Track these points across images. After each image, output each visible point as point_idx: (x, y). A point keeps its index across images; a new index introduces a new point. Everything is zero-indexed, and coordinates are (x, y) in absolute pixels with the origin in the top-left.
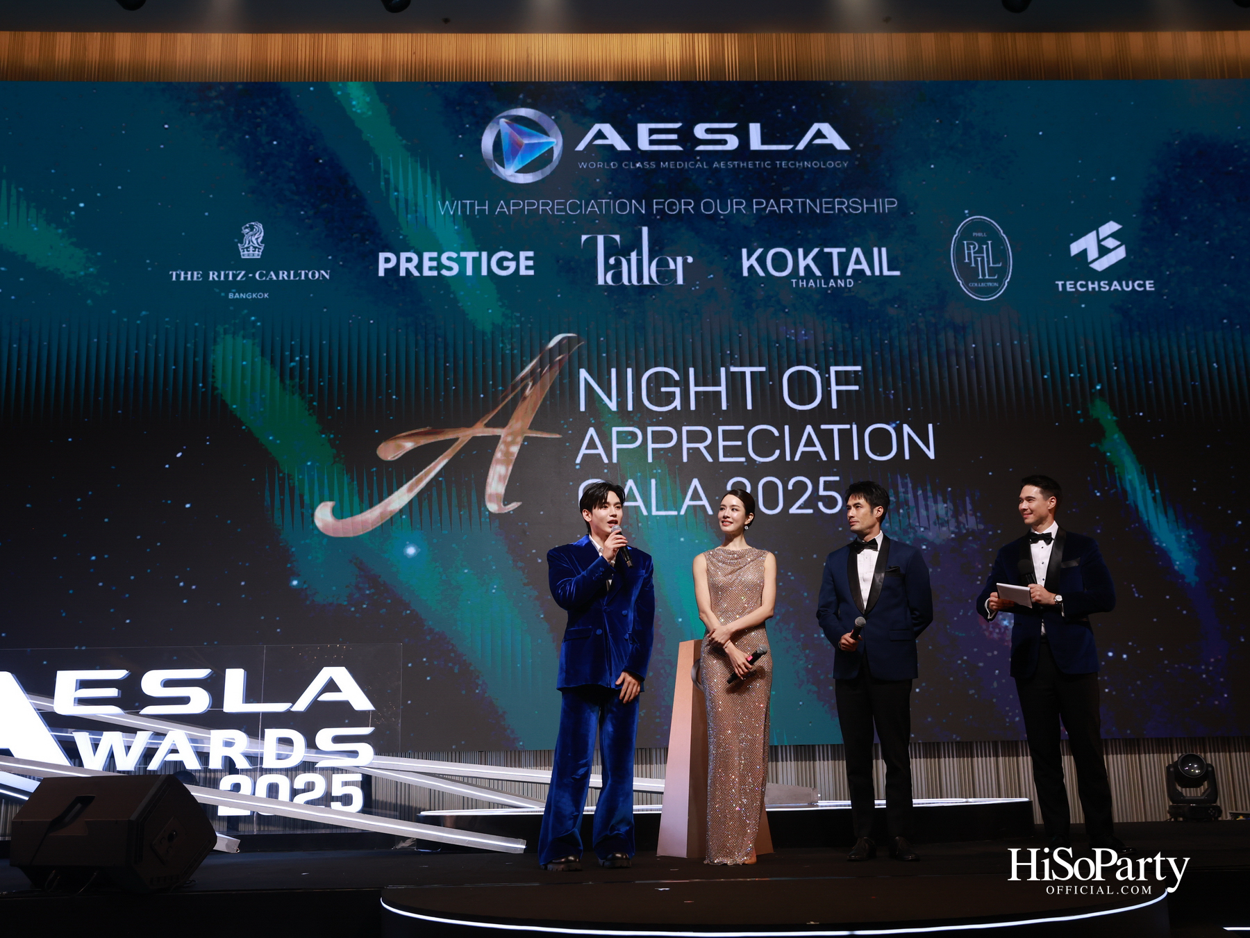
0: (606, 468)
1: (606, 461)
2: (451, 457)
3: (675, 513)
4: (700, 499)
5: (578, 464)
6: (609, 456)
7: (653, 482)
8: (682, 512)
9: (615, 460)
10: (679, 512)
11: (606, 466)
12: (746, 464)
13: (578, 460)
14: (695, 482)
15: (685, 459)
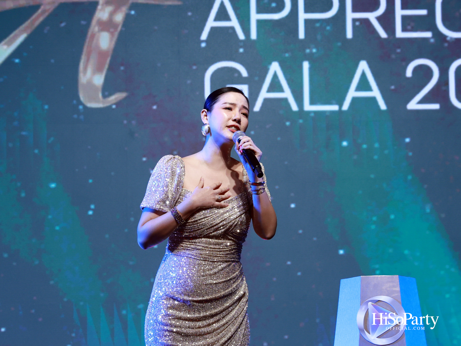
0: (241, 47)
1: (241, 36)
2: (29, 31)
3: (335, 108)
4: (369, 89)
5: (203, 41)
6: (246, 30)
7: (306, 65)
8: (346, 107)
9: (254, 35)
10: (341, 105)
11: (242, 44)
12: (432, 40)
13: (204, 36)
14: (363, 66)
15: (349, 34)
